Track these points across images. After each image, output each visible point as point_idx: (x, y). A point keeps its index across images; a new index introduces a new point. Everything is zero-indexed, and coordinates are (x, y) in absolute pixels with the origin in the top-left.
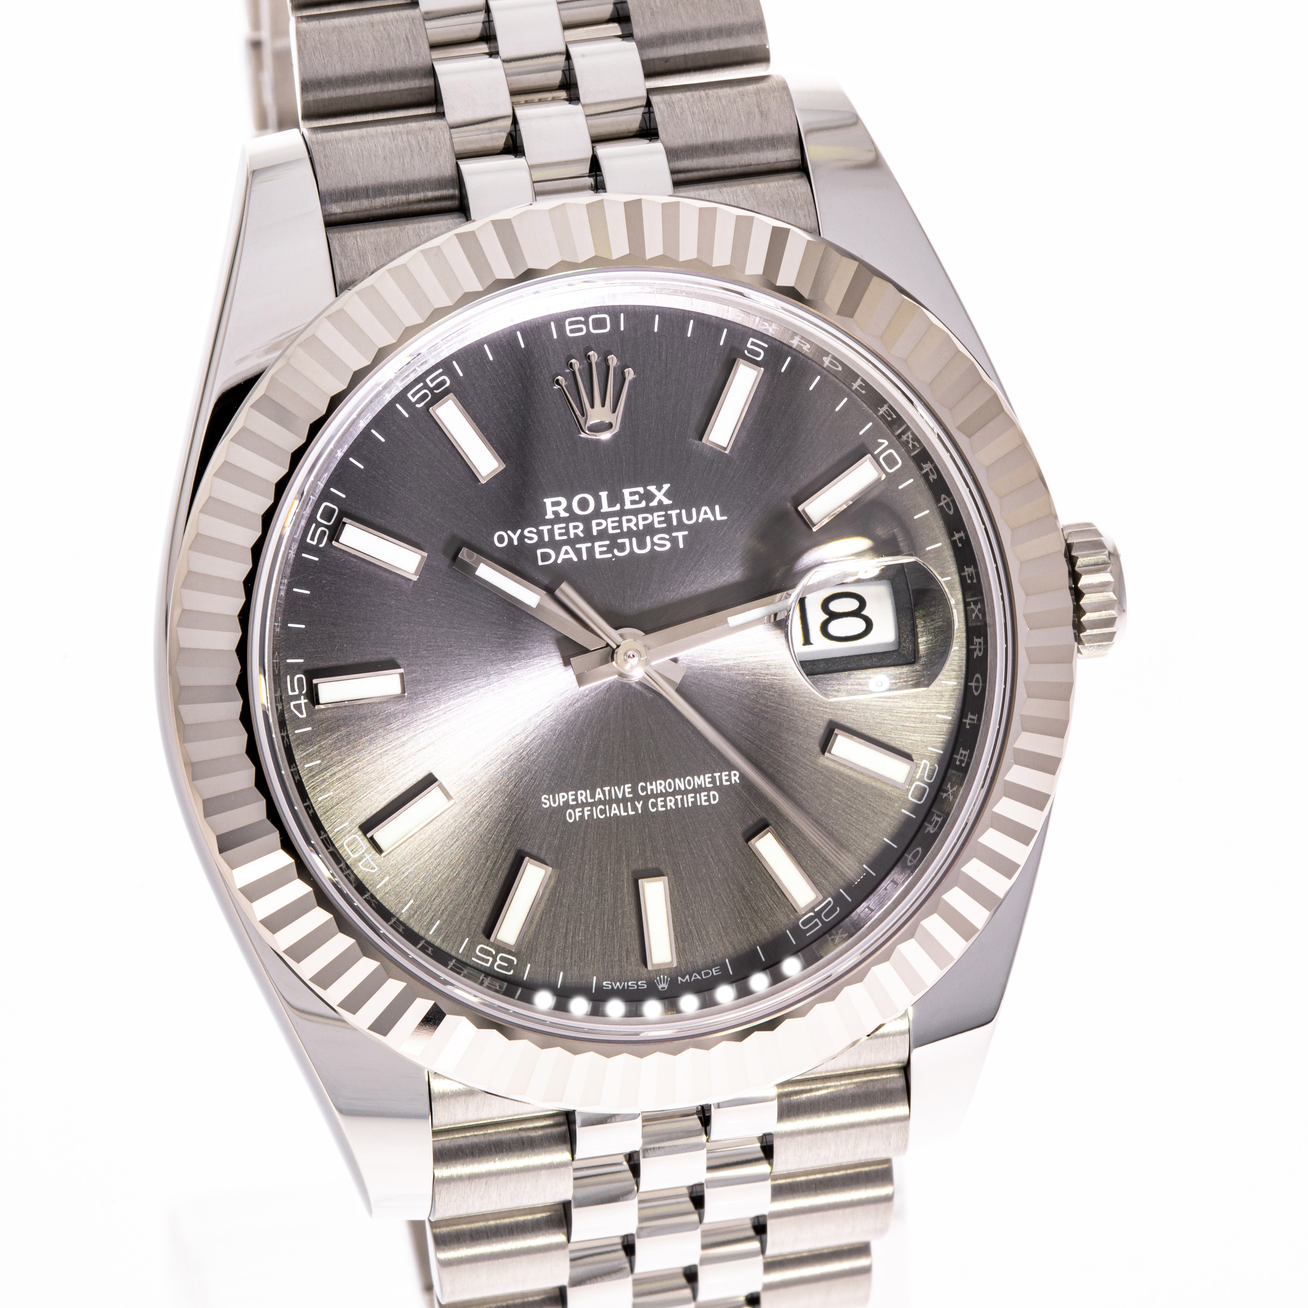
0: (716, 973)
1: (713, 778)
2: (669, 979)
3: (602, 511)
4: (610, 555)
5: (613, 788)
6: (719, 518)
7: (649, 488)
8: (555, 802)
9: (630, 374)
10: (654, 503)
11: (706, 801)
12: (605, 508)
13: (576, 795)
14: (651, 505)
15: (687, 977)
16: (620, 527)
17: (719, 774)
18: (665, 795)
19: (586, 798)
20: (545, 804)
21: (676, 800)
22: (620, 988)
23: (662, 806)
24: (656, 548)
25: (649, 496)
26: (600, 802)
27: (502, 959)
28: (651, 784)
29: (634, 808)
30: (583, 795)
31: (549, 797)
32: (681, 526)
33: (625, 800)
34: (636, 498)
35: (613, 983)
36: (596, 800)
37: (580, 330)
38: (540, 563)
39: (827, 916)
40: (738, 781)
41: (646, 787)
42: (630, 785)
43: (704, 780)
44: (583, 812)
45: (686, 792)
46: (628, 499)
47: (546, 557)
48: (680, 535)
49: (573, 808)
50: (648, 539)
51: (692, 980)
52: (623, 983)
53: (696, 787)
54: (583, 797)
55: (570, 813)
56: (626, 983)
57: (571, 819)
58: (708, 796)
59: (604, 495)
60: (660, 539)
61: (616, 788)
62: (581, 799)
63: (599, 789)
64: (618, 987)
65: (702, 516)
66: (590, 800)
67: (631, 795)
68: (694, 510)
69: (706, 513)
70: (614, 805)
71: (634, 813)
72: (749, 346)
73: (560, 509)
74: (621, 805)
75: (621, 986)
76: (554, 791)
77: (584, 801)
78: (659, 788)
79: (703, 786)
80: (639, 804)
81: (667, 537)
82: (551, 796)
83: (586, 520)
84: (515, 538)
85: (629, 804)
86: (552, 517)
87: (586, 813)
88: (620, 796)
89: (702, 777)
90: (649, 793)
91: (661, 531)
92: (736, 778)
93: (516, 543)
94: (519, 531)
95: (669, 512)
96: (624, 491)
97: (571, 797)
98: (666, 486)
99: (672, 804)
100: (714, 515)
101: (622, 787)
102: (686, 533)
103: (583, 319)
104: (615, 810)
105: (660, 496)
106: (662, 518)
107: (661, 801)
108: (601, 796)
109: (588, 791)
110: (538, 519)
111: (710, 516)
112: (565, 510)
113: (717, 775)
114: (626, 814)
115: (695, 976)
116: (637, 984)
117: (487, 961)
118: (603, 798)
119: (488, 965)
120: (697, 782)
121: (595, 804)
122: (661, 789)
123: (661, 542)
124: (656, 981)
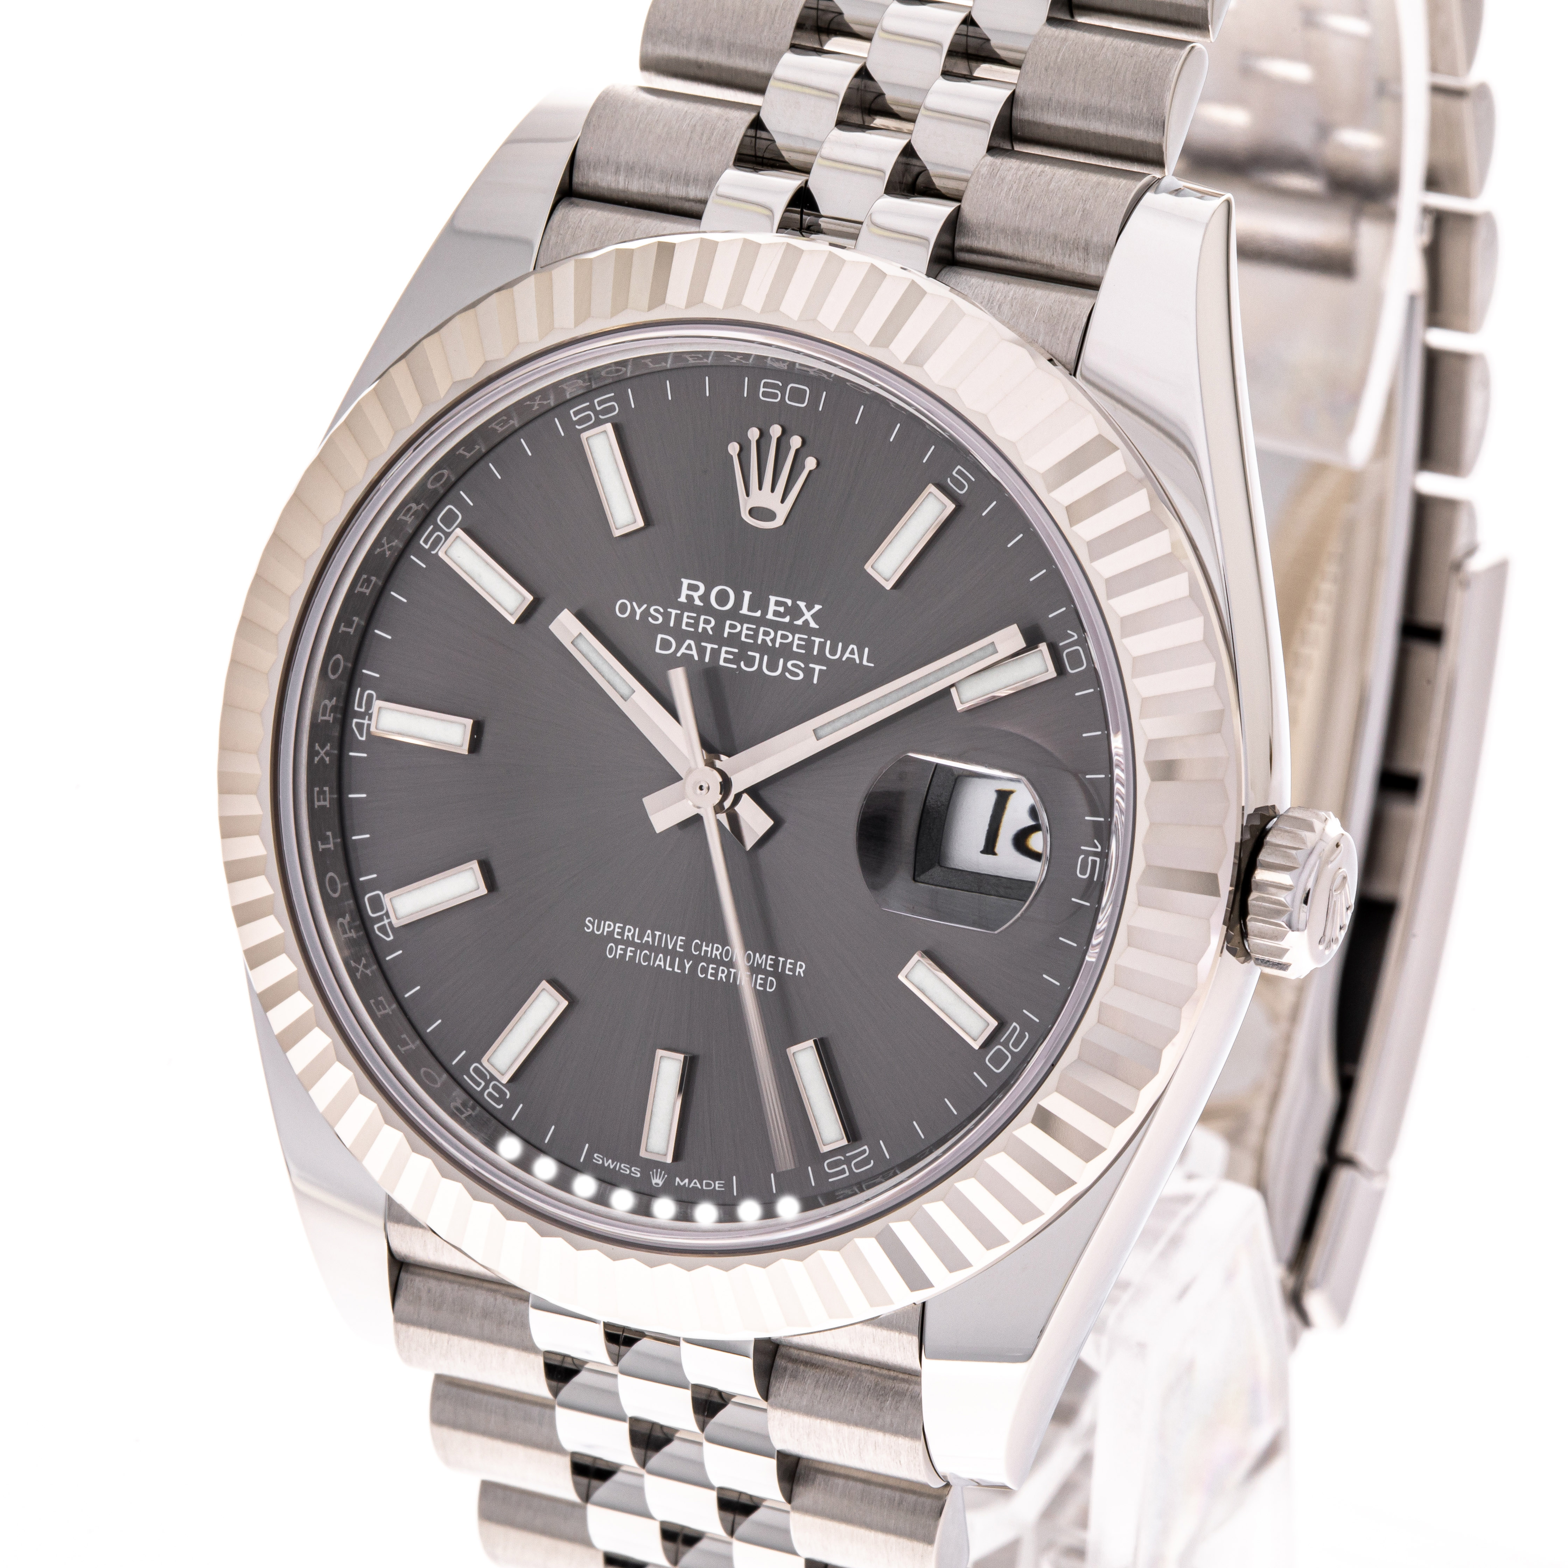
0: (719, 1187)
1: (776, 962)
2: (666, 1176)
3: (741, 612)
5: (665, 935)
6: (865, 662)
7: (798, 602)
8: (598, 930)
9: (810, 462)
10: (799, 622)
11: (761, 985)
12: (744, 611)
13: (623, 929)
14: (796, 623)
15: (687, 1181)
16: (755, 637)
17: (784, 959)
18: (718, 962)
19: (633, 936)
20: (588, 928)
21: (729, 973)
22: (612, 1167)
23: (712, 975)
24: (787, 674)
25: (796, 613)
26: (646, 946)
27: (496, 1088)
28: (707, 946)
29: (682, 966)
30: (630, 933)
31: (594, 921)
32: (821, 659)
33: (673, 953)
34: (782, 609)
35: (605, 1159)
36: (644, 942)
37: (775, 396)
38: (658, 650)
39: (858, 1166)
40: (802, 975)
41: (701, 946)
42: (684, 938)
43: (765, 960)
44: (625, 950)
46: (772, 607)
47: (665, 645)
48: (817, 668)
49: (617, 942)
50: (781, 661)
51: (691, 1186)
52: (615, 1163)
53: (755, 965)
54: (630, 934)
55: (611, 947)
56: (619, 1164)
57: (610, 954)
58: (765, 980)
59: (747, 594)
60: (794, 665)
61: (669, 936)
62: (628, 936)
63: (649, 931)
64: (609, 1165)
65: (847, 655)
66: (636, 940)
67: (682, 950)
68: (840, 645)
69: (852, 652)
70: (661, 955)
71: (679, 971)
72: (954, 473)
73: (696, 595)
74: (669, 957)
75: (612, 1164)
76: (601, 916)
77: (631, 939)
78: (714, 952)
79: (763, 967)
80: (688, 964)
81: (802, 665)
82: (596, 921)
83: (721, 618)
84: (639, 612)
85: (677, 959)
86: (685, 601)
87: (629, 954)
88: (670, 947)
89: (764, 956)
90: (702, 954)
91: (797, 656)
92: (801, 971)
93: (638, 618)
94: (645, 606)
95: (813, 638)
96: (770, 597)
97: (617, 930)
98: (818, 607)
99: (723, 976)
100: (861, 657)
101: (675, 937)
102: (824, 668)
103: (781, 384)
104: (660, 961)
105: (808, 615)
106: (803, 643)
107: (713, 969)
108: (650, 939)
109: (637, 929)
110: (670, 599)
111: (856, 657)
112: (701, 598)
113: (781, 959)
114: (671, 969)
115: (695, 1183)
116: (630, 1169)
117: (479, 1084)
118: (651, 943)
119: (479, 1089)
120: (758, 961)
121: (641, 947)
122: (716, 955)
123: (794, 670)
124: (651, 1173)
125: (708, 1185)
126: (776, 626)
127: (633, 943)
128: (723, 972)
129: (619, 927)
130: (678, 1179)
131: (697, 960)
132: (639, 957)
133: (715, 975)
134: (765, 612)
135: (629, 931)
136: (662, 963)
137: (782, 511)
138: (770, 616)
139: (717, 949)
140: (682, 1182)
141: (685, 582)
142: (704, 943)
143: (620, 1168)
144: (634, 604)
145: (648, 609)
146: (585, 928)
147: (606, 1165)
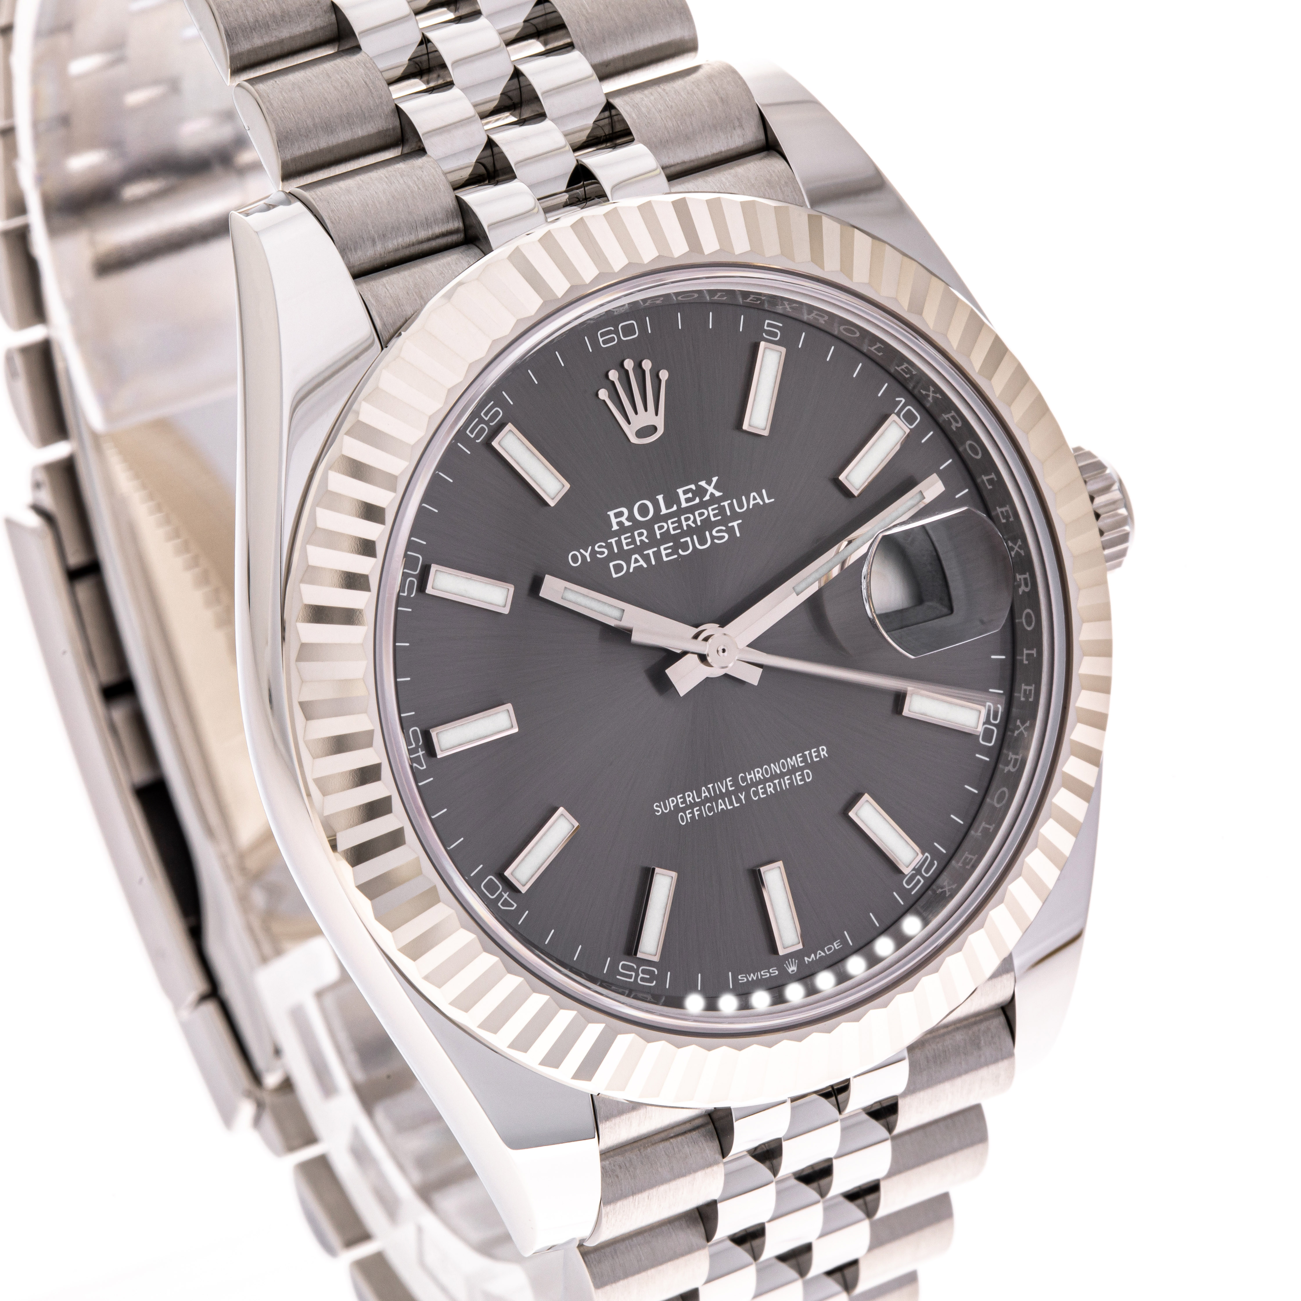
0: (837, 946)
1: (804, 756)
2: (797, 961)
3: (661, 513)
4: (676, 556)
5: (716, 784)
6: (767, 501)
7: (700, 483)
8: (666, 809)
9: (664, 375)
10: (707, 498)
11: (801, 780)
12: (664, 511)
13: (684, 797)
14: (705, 499)
15: (813, 956)
16: (680, 526)
18: (764, 781)
19: (693, 798)
20: (658, 811)
21: (774, 785)
22: (755, 978)
23: (763, 793)
24: (716, 541)
25: (701, 492)
26: (707, 800)
27: (644, 972)
28: (750, 774)
29: (739, 800)
30: (691, 797)
31: (660, 804)
32: (735, 516)
33: (728, 794)
34: (690, 495)
35: (747, 975)
36: (703, 798)
37: (612, 340)
38: (614, 576)
39: (927, 871)
40: (827, 755)
41: (746, 776)
42: (731, 778)
43: (795, 760)
44: (692, 813)
45: (782, 775)
46: (682, 497)
47: (618, 568)
48: (735, 524)
49: (684, 810)
50: (707, 533)
51: (817, 958)
52: (756, 974)
53: (790, 768)
54: (691, 799)
55: (681, 816)
56: (759, 973)
57: (683, 822)
58: (802, 775)
59: (660, 498)
60: (718, 532)
61: (719, 783)
62: (690, 801)
63: (703, 788)
64: (752, 978)
65: (752, 502)
66: (697, 800)
67: (733, 788)
68: (743, 498)
69: (755, 499)
70: (720, 801)
71: (738, 805)
72: (765, 328)
73: (623, 519)
74: (726, 799)
75: (754, 976)
76: (664, 797)
77: (693, 802)
78: (757, 776)
79: (797, 766)
80: (742, 795)
81: (724, 528)
82: (662, 803)
83: (649, 526)
84: (587, 555)
85: (733, 797)
86: (618, 528)
87: (696, 813)
88: (724, 791)
89: (794, 758)
90: (749, 782)
91: (717, 523)
92: (825, 753)
93: (589, 560)
94: (590, 548)
95: (722, 504)
96: (678, 490)
97: (680, 801)
98: (715, 479)
99: (771, 789)
100: (762, 498)
101: (724, 781)
102: (740, 521)
103: (613, 329)
104: (721, 805)
105: (711, 489)
106: (717, 511)
107: (761, 789)
108: (707, 794)
109: (694, 792)
110: (605, 532)
111: (759, 500)
112: (628, 519)
113: (807, 753)
114: (732, 807)
115: (820, 954)
116: (769, 972)
117: (630, 976)
118: (709, 796)
119: (632, 980)
120: (791, 764)
121: (703, 803)
122: (759, 777)
123: (719, 535)
124: (785, 965)
125: (829, 949)
126: (691, 510)
127: (696, 804)
128: (770, 786)
129: (680, 798)
130: (806, 959)
131: (747, 789)
132: (706, 812)
133: (765, 792)
134: (679, 504)
135: (689, 796)
136: (723, 806)
137: (659, 422)
138: (684, 505)
139: (758, 772)
140: (810, 958)
141: (611, 514)
142: (747, 774)
143: (761, 975)
144: (582, 551)
145: (593, 549)
146: (656, 813)
147: (750, 979)
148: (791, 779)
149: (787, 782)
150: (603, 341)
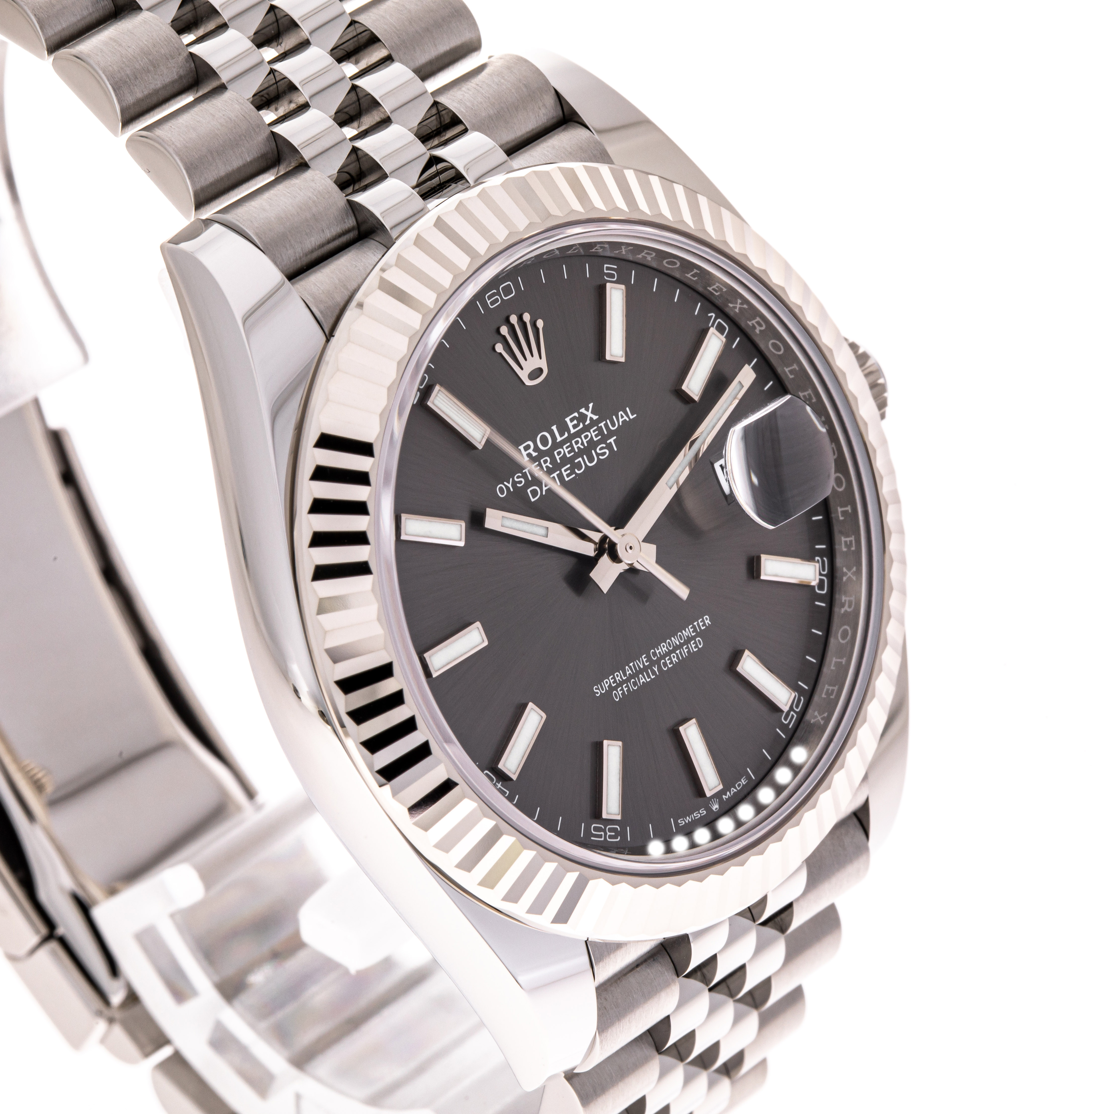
0: (745, 782)
1: (694, 627)
2: (718, 800)
3: (558, 441)
4: (574, 475)
5: (635, 662)
6: (631, 417)
7: (581, 411)
8: (603, 690)
9: (540, 324)
10: (588, 422)
11: (695, 647)
12: (559, 439)
13: (614, 678)
14: (586, 424)
15: (728, 793)
16: (573, 450)
17: (697, 622)
18: (668, 653)
19: (621, 677)
20: (598, 693)
21: (677, 654)
23: (670, 663)
24: (601, 457)
25: (582, 418)
26: (631, 677)
27: (610, 830)
28: (658, 649)
29: (654, 673)
30: (619, 676)
31: (598, 686)
32: (611, 433)
33: (646, 668)
34: (575, 422)
35: (684, 819)
36: (628, 676)
37: (497, 300)
38: (533, 500)
39: (797, 707)
40: (710, 623)
41: (655, 651)
42: (645, 655)
43: (689, 632)
44: (622, 689)
45: (681, 646)
46: (570, 425)
47: (534, 493)
48: (612, 440)
49: (615, 689)
50: (593, 451)
51: (732, 794)
52: (690, 816)
53: (686, 639)
54: (619, 678)
55: (615, 693)
56: (692, 815)
57: (617, 699)
58: (695, 643)
59: (554, 428)
60: (600, 449)
61: (637, 661)
62: (619, 680)
63: (627, 667)
64: (688, 820)
65: (621, 420)
66: (624, 678)
67: (648, 663)
68: (614, 417)
69: (622, 417)
70: (640, 676)
71: (654, 676)
72: (605, 271)
73: (531, 451)
74: (645, 673)
75: (690, 818)
76: (599, 681)
77: (621, 680)
78: (663, 649)
79: (690, 636)
80: (655, 668)
81: (604, 445)
83: (550, 453)
84: (510, 486)
85: (649, 670)
87: (625, 689)
88: (642, 667)
89: (687, 629)
90: (659, 656)
91: (599, 442)
92: (708, 621)
93: (512, 490)
94: (511, 479)
95: (599, 425)
96: (566, 419)
97: (612, 681)
98: (591, 405)
99: (675, 659)
100: (628, 416)
101: (641, 658)
102: (615, 437)
103: (495, 291)
104: (642, 679)
105: (589, 414)
106: (597, 432)
107: (668, 660)
108: (630, 672)
109: (621, 671)
111: (625, 418)
112: (534, 450)
113: (695, 623)
115: (733, 790)
116: (699, 813)
117: (601, 836)
118: (632, 673)
119: (603, 839)
120: (686, 635)
121: (628, 680)
122: (665, 650)
123: (602, 452)
125: (739, 785)
126: (578, 434)
127: (624, 682)
128: (674, 657)
129: (612, 679)
130: (724, 796)
131: (658, 661)
132: (632, 687)
134: (569, 431)
135: (617, 676)
136: (644, 680)
137: (543, 364)
138: (573, 431)
139: (664, 646)
140: (727, 796)
141: (521, 448)
142: (656, 649)
143: (695, 817)
144: (505, 483)
147: (687, 822)
148: (687, 648)
149: (686, 651)
150: (490, 303)
